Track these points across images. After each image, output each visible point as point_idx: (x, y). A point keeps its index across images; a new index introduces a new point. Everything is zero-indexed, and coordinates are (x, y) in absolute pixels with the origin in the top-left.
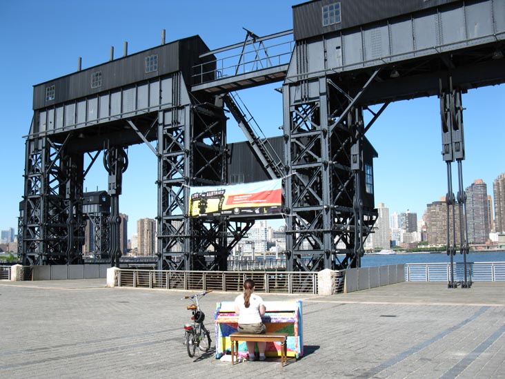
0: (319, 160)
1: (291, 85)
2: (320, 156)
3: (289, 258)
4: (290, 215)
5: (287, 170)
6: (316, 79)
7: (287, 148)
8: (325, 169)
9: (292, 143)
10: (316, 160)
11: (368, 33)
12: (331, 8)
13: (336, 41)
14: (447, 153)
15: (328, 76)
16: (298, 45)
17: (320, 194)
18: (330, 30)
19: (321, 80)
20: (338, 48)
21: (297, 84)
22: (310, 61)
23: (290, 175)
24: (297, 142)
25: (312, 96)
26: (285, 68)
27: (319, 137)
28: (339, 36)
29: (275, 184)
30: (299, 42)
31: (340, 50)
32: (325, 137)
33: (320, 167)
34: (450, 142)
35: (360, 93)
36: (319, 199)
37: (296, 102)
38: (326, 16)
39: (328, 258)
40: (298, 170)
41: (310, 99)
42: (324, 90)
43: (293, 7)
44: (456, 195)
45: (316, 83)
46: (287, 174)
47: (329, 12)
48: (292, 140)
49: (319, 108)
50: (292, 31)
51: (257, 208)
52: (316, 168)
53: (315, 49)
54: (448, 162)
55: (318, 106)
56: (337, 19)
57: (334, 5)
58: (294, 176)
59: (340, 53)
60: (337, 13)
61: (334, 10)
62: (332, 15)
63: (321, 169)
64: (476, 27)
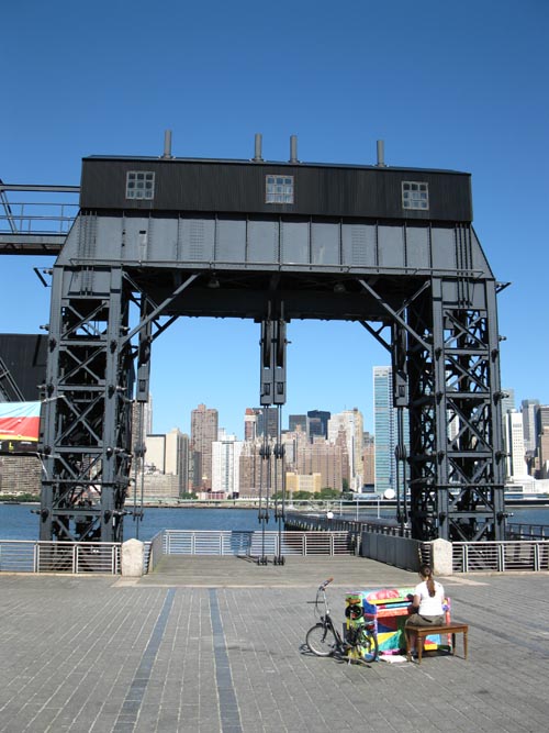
0: (101, 382)
1: (67, 268)
2: (103, 377)
3: (45, 520)
4: (51, 457)
5: (51, 390)
6: (107, 269)
7: (53, 360)
8: (110, 397)
9: (62, 354)
10: (96, 382)
11: (186, 223)
12: (141, 177)
13: (142, 223)
14: (267, 394)
15: (125, 268)
16: (83, 214)
17: (99, 430)
18: (135, 206)
19: (113, 270)
20: (143, 232)
21: (76, 269)
22: (98, 241)
23: (53, 398)
24: (68, 352)
25: (96, 291)
26: (60, 240)
27: (104, 350)
28: (147, 216)
29: (31, 410)
30: (84, 211)
31: (146, 236)
32: (113, 352)
33: (103, 392)
35: (169, 300)
36: (97, 438)
37: (70, 294)
38: (132, 185)
39: (106, 522)
40: (66, 393)
41: (94, 294)
42: (118, 285)
43: (84, 159)
45: (105, 274)
46: (49, 396)
47: (136, 181)
48: (62, 349)
49: (108, 309)
50: (78, 190)
53: (108, 226)
55: (107, 306)
56: (148, 194)
57: (145, 173)
58: (60, 401)
59: (145, 241)
60: (149, 186)
61: (145, 181)
62: (140, 186)
63: (104, 396)
64: (322, 251)
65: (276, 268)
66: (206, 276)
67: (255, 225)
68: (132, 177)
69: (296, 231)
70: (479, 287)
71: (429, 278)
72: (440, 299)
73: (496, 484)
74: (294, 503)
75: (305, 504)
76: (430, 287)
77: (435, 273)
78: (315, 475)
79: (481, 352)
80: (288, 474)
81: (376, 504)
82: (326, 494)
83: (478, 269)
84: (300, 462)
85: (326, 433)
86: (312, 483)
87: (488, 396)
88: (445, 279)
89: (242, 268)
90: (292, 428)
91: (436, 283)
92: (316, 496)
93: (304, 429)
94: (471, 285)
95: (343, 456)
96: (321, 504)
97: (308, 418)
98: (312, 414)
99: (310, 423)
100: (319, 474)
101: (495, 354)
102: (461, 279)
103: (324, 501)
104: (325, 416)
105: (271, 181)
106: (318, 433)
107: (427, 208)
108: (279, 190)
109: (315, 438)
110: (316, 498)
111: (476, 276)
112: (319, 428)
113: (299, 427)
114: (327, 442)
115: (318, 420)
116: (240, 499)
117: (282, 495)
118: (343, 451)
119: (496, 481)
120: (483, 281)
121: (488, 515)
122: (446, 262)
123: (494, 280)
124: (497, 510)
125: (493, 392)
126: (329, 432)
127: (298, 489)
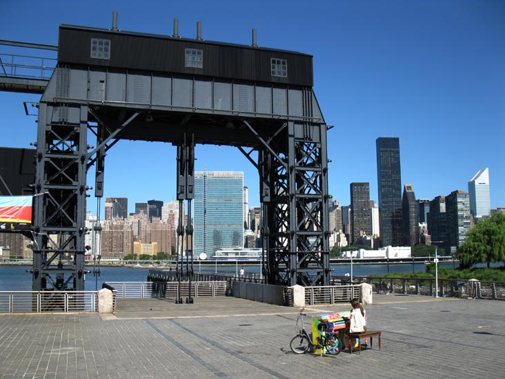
0: (74, 183)
1: (49, 104)
3: (36, 278)
4: (39, 234)
5: (39, 188)
6: (78, 106)
7: (40, 168)
8: (81, 193)
9: (47, 163)
10: (71, 183)
11: (131, 77)
12: (101, 43)
13: (102, 75)
14: (182, 193)
15: (91, 106)
16: (60, 67)
18: (96, 63)
19: (82, 107)
20: (102, 82)
21: (55, 105)
22: (71, 86)
23: (41, 194)
24: (51, 162)
25: (71, 120)
27: (77, 161)
28: (105, 71)
29: (25, 201)
30: (61, 64)
31: (104, 84)
32: (83, 163)
33: (76, 190)
34: (185, 184)
35: (119, 130)
36: (71, 220)
37: (52, 123)
38: (94, 49)
39: (80, 278)
40: (50, 190)
41: (68, 123)
42: (85, 117)
43: (60, 28)
44: (185, 228)
45: (77, 110)
46: (38, 192)
47: (98, 46)
48: (46, 160)
49: (79, 133)
51: (3, 223)
52: (71, 191)
53: (77, 76)
54: (181, 201)
55: (78, 131)
56: (106, 55)
57: (104, 41)
58: (45, 195)
59: (104, 88)
60: (106, 50)
61: (103, 46)
62: (101, 49)
63: (77, 192)
64: (220, 100)
65: (190, 111)
66: (145, 113)
67: (177, 81)
68: (95, 43)
69: (204, 87)
70: (316, 128)
71: (286, 121)
72: (293, 136)
73: (325, 251)
74: (140, 263)
75: (147, 263)
76: (287, 127)
77: (290, 118)
78: (153, 244)
79: (317, 169)
80: (135, 243)
81: (214, 263)
82: (161, 256)
83: (316, 117)
84: (143, 235)
85: (160, 215)
86: (151, 249)
87: (321, 196)
88: (297, 122)
89: (169, 109)
90: (137, 212)
91: (291, 125)
92: (154, 258)
93: (145, 212)
94: (311, 127)
95: (172, 231)
96: (158, 263)
97: (148, 205)
98: (151, 202)
99: (150, 209)
100: (156, 243)
101: (325, 171)
102: (306, 123)
103: (160, 261)
104: (160, 204)
105: (188, 52)
106: (155, 216)
107: (286, 76)
108: (193, 58)
109: (153, 219)
110: (154, 259)
111: (315, 121)
112: (156, 212)
113: (142, 211)
114: (161, 222)
115: (155, 206)
116: (102, 260)
117: (131, 257)
118: (172, 228)
119: (325, 249)
120: (319, 125)
121: (319, 270)
122: (297, 111)
123: (325, 124)
124: (325, 267)
125: (324, 194)
126: (162, 215)
127: (142, 253)
